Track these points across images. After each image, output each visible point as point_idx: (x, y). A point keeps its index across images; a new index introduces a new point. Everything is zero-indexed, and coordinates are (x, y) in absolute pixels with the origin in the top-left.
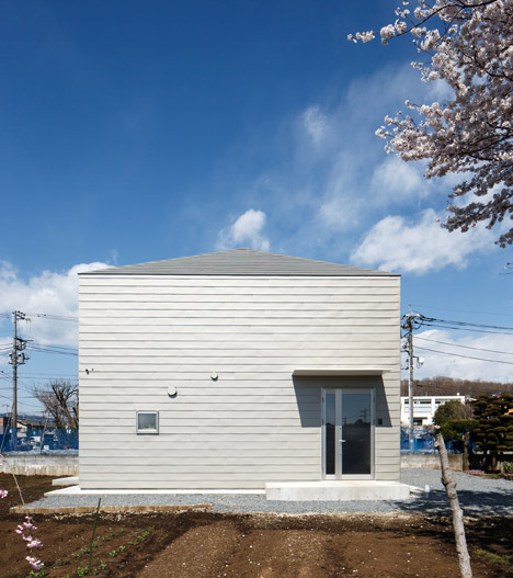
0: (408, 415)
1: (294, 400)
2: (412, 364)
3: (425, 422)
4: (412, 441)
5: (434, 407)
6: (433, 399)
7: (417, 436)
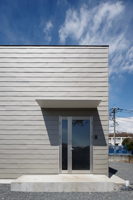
0: (114, 143)
1: (43, 123)
2: (115, 124)
3: (119, 145)
4: (115, 151)
5: (122, 141)
6: (121, 138)
7: (117, 149)
